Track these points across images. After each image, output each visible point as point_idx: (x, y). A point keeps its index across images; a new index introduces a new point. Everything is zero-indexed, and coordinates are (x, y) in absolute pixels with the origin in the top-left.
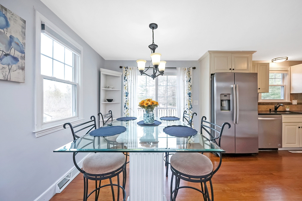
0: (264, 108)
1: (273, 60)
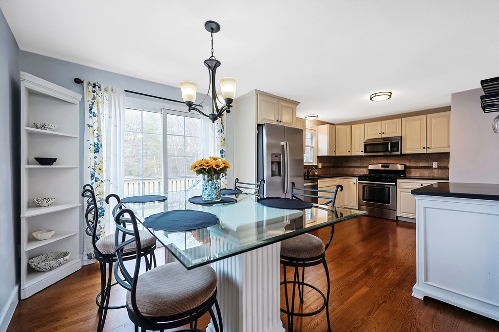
1: (306, 116)
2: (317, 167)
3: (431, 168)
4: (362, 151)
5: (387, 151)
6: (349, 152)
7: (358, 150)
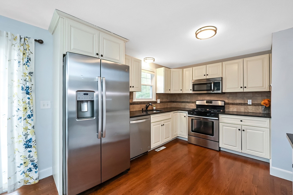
0: (137, 108)
1: (145, 59)
2: (155, 102)
3: (246, 104)
4: (191, 90)
5: (211, 90)
6: (181, 90)
7: (188, 89)
